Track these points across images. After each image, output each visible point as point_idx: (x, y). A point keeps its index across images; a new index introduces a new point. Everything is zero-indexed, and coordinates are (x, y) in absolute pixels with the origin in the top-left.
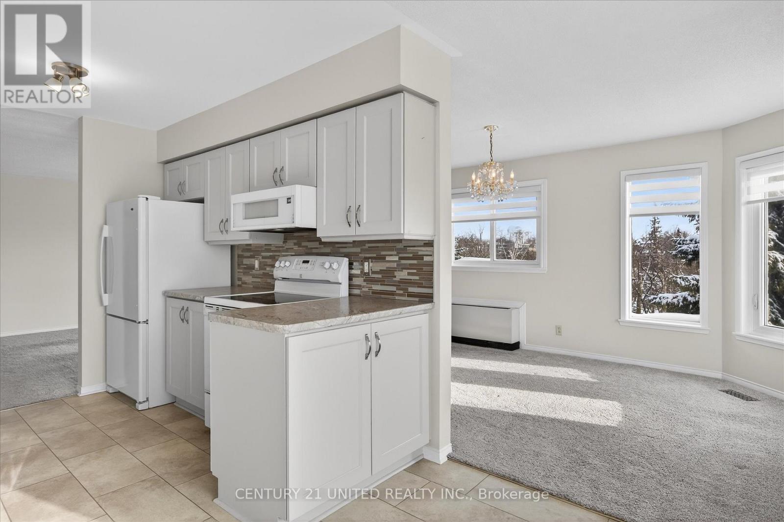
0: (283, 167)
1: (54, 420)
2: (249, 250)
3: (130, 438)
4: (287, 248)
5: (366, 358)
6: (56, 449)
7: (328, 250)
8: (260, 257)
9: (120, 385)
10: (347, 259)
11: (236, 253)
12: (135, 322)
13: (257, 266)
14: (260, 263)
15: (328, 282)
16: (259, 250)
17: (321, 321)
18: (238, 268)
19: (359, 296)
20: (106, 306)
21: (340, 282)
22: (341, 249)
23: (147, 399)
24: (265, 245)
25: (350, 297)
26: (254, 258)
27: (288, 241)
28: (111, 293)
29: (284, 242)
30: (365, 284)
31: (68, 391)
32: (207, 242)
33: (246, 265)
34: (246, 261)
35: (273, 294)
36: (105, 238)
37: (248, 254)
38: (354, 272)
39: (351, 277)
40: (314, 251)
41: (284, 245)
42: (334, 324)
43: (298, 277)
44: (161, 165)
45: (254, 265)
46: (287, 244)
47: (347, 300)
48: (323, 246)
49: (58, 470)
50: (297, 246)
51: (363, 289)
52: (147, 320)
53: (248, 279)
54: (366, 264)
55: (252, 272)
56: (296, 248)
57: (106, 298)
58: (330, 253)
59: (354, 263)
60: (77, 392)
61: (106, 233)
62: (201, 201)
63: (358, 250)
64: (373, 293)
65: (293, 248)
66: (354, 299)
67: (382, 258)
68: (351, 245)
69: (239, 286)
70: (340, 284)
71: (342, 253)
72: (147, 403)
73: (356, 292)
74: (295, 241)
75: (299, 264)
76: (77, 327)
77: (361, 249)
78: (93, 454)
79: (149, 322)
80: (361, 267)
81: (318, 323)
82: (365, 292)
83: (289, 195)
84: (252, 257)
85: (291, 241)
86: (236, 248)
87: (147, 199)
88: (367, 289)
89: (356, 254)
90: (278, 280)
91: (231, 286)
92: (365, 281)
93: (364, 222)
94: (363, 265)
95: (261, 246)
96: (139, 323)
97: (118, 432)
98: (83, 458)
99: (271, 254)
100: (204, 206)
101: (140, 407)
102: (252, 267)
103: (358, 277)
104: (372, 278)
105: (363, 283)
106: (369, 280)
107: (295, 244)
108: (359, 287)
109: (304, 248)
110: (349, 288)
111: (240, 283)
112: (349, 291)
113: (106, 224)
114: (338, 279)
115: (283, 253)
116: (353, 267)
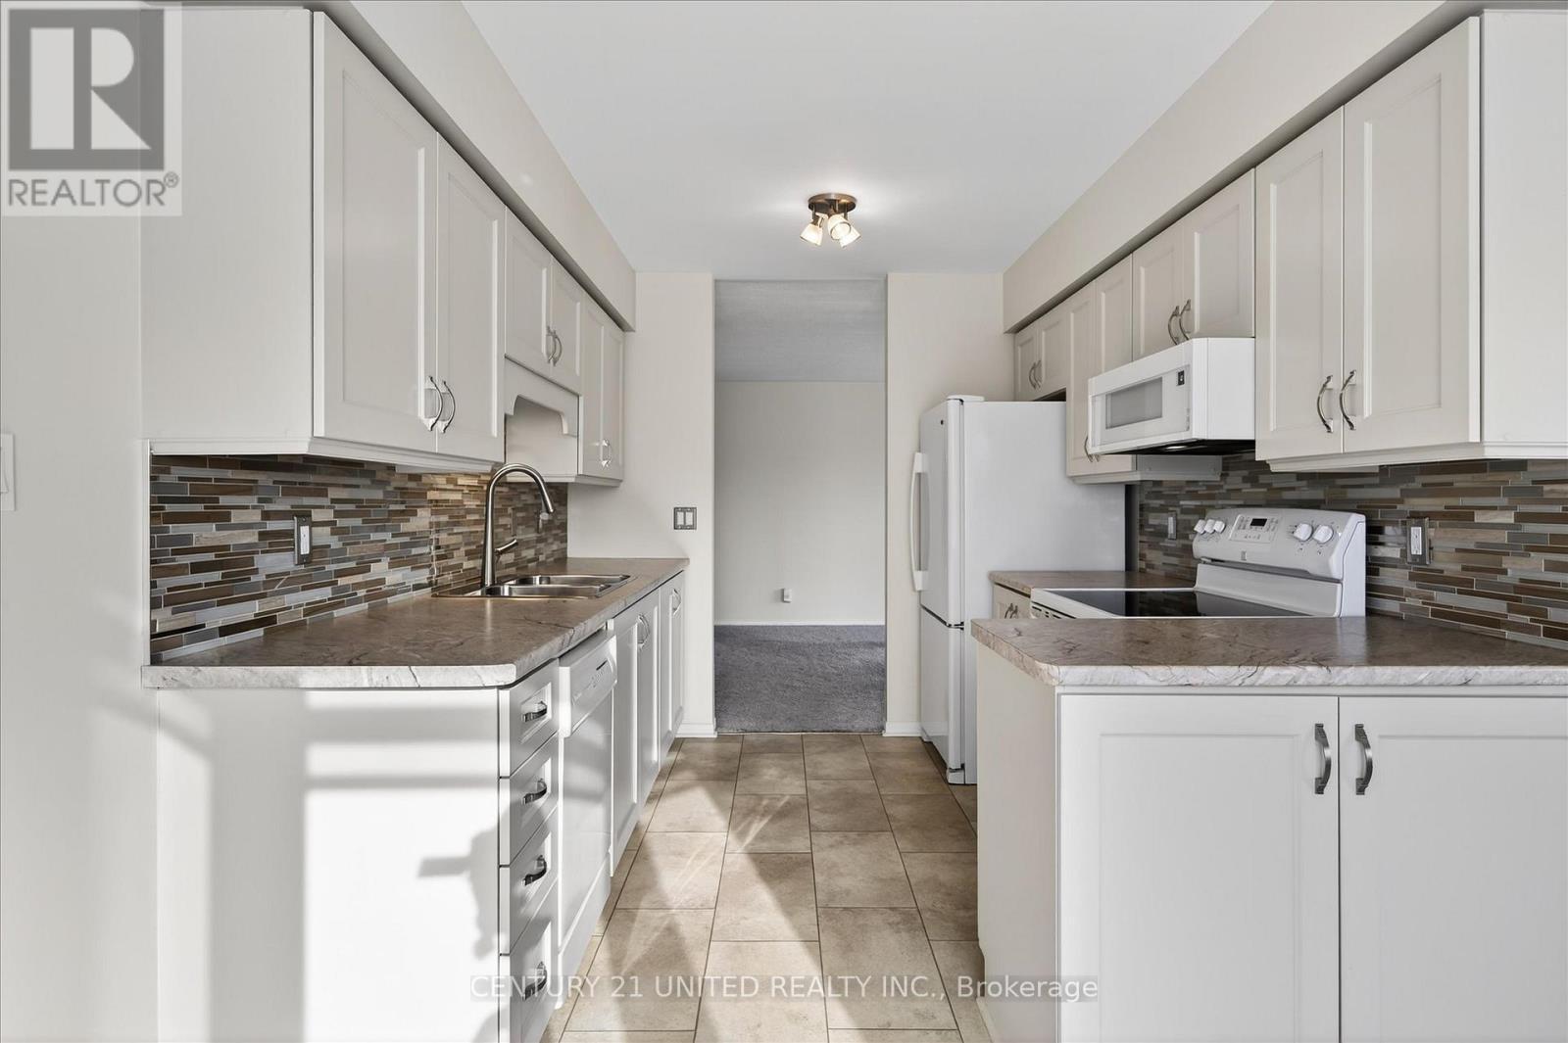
0: (1188, 302)
1: (834, 765)
2: (1158, 495)
3: (913, 827)
4: (1228, 490)
5: (1320, 790)
6: (816, 810)
7: (1318, 494)
8: (1178, 510)
9: (934, 731)
10: (1363, 518)
11: (1138, 499)
12: (945, 623)
13: (1171, 529)
14: (1177, 523)
15: (1303, 574)
16: (1176, 495)
17: (1156, 668)
18: (1141, 534)
19: (1396, 618)
20: (920, 592)
21: (1336, 575)
22: (1349, 490)
23: (963, 766)
24: (1188, 482)
25: (1375, 618)
26: (1167, 511)
27: (1231, 473)
28: (926, 569)
29: (1224, 476)
30: (1412, 587)
31: (872, 725)
32: (1073, 478)
33: (1154, 526)
34: (1153, 520)
35: (1192, 595)
36: (919, 475)
37: (1156, 503)
38: (1381, 552)
39: (1373, 567)
40: (1287, 495)
41: (1222, 483)
42: (1200, 682)
43: (1239, 560)
44: (1011, 336)
45: (1167, 527)
46: (1229, 479)
47: (1361, 628)
48: (1304, 483)
49: (799, 844)
50: (1249, 485)
51: (1409, 601)
52: (962, 623)
53: (1155, 557)
54: (1416, 532)
55: (1163, 541)
56: (1247, 488)
57: (919, 575)
58: (1323, 501)
59: (1388, 530)
60: (883, 728)
61: (918, 468)
62: (1060, 396)
63: (1393, 493)
64: (1435, 613)
65: (1239, 490)
66: (1384, 624)
67: (1461, 517)
68: (1377, 480)
69: (1142, 571)
70: (1338, 581)
71: (1353, 501)
72: (960, 774)
73: (1391, 606)
74: (1245, 473)
75: (1244, 528)
76: (883, 623)
77: (1402, 490)
78: (853, 835)
79: (964, 627)
80: (1403, 539)
81: (1147, 674)
82: (1410, 608)
83: (1179, 366)
84: (1163, 509)
85: (1239, 472)
86: (1137, 490)
87: (962, 401)
88: (1419, 603)
89: (1390, 504)
90: (1205, 563)
91: (1127, 569)
92: (1412, 577)
93: (1366, 415)
94: (1407, 534)
95: (1177, 486)
96: (950, 626)
97: (900, 811)
98: (837, 837)
99: (1198, 503)
100: (1065, 405)
101: (952, 778)
102: (1162, 533)
103: (1395, 567)
104: (1432, 570)
105: (1409, 583)
106: (1424, 573)
107: (1245, 480)
108: (1397, 593)
109: (1265, 490)
110: (1367, 595)
111: (1143, 565)
112: (1368, 602)
113: (920, 451)
114: (1327, 566)
115: (1220, 502)
116: (1381, 538)
